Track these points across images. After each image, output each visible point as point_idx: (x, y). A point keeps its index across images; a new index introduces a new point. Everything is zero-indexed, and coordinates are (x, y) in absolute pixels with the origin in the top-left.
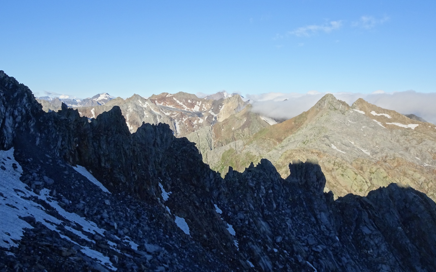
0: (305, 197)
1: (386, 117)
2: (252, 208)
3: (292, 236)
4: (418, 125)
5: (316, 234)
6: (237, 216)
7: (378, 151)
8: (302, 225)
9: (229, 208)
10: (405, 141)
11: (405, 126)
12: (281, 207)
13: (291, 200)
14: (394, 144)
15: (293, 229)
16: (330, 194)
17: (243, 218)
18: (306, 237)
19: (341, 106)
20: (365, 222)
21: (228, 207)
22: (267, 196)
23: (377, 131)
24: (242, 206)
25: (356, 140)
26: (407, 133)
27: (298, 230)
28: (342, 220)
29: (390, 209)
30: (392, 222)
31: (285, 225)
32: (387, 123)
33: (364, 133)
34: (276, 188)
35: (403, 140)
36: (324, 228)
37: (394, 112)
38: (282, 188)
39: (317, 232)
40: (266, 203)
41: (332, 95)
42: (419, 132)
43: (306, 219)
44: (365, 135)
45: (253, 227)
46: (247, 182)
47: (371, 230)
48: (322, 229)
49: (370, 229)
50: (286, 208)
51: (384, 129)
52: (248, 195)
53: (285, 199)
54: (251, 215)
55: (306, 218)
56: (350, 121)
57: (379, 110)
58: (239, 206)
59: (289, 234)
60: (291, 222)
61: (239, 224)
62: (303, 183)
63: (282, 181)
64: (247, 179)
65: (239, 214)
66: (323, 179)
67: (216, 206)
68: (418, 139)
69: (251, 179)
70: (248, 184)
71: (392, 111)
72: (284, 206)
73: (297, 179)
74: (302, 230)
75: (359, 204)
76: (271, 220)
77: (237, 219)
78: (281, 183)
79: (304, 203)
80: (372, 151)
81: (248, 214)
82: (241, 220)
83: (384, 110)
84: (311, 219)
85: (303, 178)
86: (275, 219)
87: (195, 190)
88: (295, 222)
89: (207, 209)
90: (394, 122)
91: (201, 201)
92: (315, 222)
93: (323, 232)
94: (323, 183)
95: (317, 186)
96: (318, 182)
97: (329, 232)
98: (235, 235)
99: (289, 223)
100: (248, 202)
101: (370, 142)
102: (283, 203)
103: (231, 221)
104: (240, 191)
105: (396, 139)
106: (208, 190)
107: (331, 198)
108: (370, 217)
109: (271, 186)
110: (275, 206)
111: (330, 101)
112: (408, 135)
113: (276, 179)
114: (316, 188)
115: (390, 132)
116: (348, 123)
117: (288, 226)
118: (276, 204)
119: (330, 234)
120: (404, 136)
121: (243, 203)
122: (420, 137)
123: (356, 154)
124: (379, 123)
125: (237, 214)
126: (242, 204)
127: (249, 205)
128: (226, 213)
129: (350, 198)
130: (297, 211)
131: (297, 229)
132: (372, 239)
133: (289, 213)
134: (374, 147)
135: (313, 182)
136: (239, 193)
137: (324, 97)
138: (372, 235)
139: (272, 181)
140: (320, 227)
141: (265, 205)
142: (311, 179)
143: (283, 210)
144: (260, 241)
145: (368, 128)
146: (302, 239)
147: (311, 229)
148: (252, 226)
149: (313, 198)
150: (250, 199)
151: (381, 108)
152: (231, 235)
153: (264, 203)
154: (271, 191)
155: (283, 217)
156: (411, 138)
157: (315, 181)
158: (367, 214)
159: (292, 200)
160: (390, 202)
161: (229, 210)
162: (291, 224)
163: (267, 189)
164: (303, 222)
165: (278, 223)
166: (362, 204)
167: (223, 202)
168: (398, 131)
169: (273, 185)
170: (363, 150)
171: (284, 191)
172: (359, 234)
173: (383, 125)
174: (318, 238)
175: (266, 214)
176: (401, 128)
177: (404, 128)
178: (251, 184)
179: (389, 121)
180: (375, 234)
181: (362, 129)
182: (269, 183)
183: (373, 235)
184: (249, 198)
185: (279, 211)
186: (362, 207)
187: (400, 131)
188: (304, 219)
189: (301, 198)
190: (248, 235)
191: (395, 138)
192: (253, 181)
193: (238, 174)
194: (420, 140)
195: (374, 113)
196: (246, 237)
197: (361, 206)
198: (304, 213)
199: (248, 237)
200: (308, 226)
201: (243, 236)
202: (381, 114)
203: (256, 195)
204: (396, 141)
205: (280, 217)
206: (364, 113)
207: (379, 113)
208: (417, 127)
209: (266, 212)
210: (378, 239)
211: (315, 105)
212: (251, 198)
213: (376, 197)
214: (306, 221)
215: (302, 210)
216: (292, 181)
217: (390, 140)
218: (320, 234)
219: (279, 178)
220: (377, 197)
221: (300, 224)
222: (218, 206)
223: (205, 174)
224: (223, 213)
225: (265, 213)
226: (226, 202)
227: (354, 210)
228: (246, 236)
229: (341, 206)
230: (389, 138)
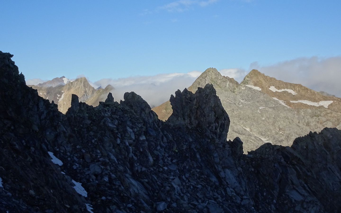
0: (198, 146)
1: (290, 93)
2: (114, 160)
3: (182, 201)
4: (332, 102)
5: (220, 200)
6: (89, 170)
7: (283, 138)
8: (198, 188)
9: (75, 158)
10: (317, 123)
11: (316, 104)
12: (161, 161)
13: (177, 151)
14: (302, 129)
15: (183, 193)
16: (238, 143)
17: (100, 172)
18: (205, 205)
19: (228, 84)
20: (293, 184)
21: (73, 157)
22: (137, 143)
23: (279, 112)
24: (97, 155)
25: (253, 124)
26: (319, 113)
27: (191, 195)
28: (257, 182)
29: (327, 165)
30: (332, 184)
31: (169, 186)
32: (291, 102)
33: (262, 116)
34: (152, 134)
35: (314, 123)
36: (232, 192)
37: (300, 86)
38: (161, 133)
39: (222, 197)
40: (136, 155)
41: (215, 69)
42: (334, 110)
43: (202, 178)
44: (263, 119)
45: (117, 187)
46: (103, 121)
47: (303, 196)
48: (229, 193)
49: (301, 194)
50: (170, 163)
51: (288, 110)
52: (106, 139)
53: (167, 151)
54: (112, 168)
55: (203, 176)
56: (242, 101)
57: (280, 84)
58: (91, 156)
59: (177, 199)
60: (180, 184)
61: (93, 181)
62: (194, 125)
63: (160, 124)
64: (103, 117)
65: (92, 166)
66: (225, 118)
67: (51, 154)
68: (334, 120)
69: (111, 117)
70: (104, 123)
71: (296, 85)
72: (166, 160)
73: (184, 119)
74: (198, 194)
75: (281, 158)
76: (146, 179)
77: (88, 174)
78: (159, 127)
79: (198, 156)
80: (274, 138)
81: (108, 167)
82: (96, 175)
83: (286, 84)
84: (211, 179)
85: (193, 119)
86: (152, 177)
87: (12, 128)
88: (186, 184)
89: (35, 155)
90: (300, 99)
91: (25, 144)
92: (217, 184)
93: (231, 198)
94: (226, 124)
95: (216, 129)
96: (218, 123)
97: (240, 199)
98: (86, 196)
99: (176, 183)
100: (106, 150)
101: (271, 128)
102: (164, 156)
103: (79, 177)
104: (92, 133)
105: (305, 121)
106: (36, 128)
107: (238, 148)
108: (299, 176)
109: (144, 129)
110: (151, 159)
111: (213, 78)
112: (321, 116)
113: (151, 121)
114: (215, 133)
115: (296, 112)
116: (240, 104)
117: (174, 188)
118: (153, 157)
119: (241, 201)
120: (315, 117)
121: (99, 151)
122: (335, 117)
123: (254, 144)
124: (281, 102)
125: (88, 167)
126: (96, 152)
127: (108, 156)
128: (69, 165)
129: (268, 150)
130: (187, 167)
131: (189, 193)
132: (305, 209)
133: (175, 171)
134: (277, 134)
135: (210, 123)
136: (90, 136)
137: (205, 72)
138: (305, 203)
139: (145, 123)
140: (225, 190)
141: (135, 158)
142: (207, 118)
143: (164, 166)
144: (130, 205)
145: (267, 109)
146: (200, 207)
147: (211, 193)
148: (115, 185)
149: (212, 147)
150: (110, 146)
151: (282, 82)
152: (80, 196)
153: (133, 155)
154: (143, 138)
155: (166, 176)
156: (324, 119)
157: (213, 121)
158: (295, 172)
159: (179, 151)
160: (327, 154)
161: (74, 161)
162: (179, 185)
163: (138, 135)
164: (198, 183)
165: (158, 183)
166: (286, 157)
167: (64, 149)
168: (306, 111)
169: (147, 128)
170: (262, 139)
171: (165, 139)
172: (285, 202)
173: (287, 105)
174: (224, 206)
175: (137, 171)
176: (311, 107)
177: (314, 106)
178: (110, 125)
179: (295, 98)
180: (310, 202)
181: (259, 111)
182: (140, 126)
183: (307, 202)
184: (108, 144)
185: (159, 167)
186: (287, 163)
187: (309, 111)
188: (199, 178)
189: (193, 149)
190: (110, 196)
191: (303, 120)
192: (113, 119)
193: (87, 108)
194: (336, 121)
195: (273, 89)
196: (107, 199)
197: (285, 161)
198: (198, 170)
199: (110, 198)
200: (207, 188)
201: (101, 197)
202: (283, 90)
203: (119, 141)
204: (305, 124)
205: (160, 175)
206: (260, 89)
207: (280, 89)
208: (331, 104)
209: (138, 167)
210: (315, 208)
211: (193, 84)
212: (112, 146)
213: (305, 147)
214: (202, 181)
215: (195, 166)
216: (177, 124)
217: (297, 123)
218: (227, 201)
219: (155, 120)
220: (307, 147)
221: (193, 186)
222: (55, 155)
223: (31, 104)
224: (64, 165)
225: (136, 168)
226: (69, 149)
227: (274, 166)
228: (106, 197)
229: (254, 162)
230: (296, 121)
